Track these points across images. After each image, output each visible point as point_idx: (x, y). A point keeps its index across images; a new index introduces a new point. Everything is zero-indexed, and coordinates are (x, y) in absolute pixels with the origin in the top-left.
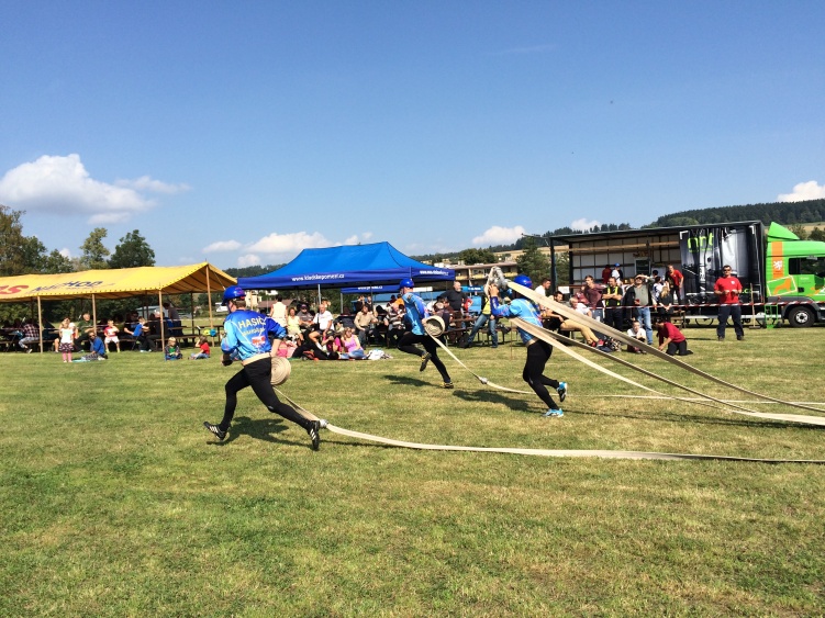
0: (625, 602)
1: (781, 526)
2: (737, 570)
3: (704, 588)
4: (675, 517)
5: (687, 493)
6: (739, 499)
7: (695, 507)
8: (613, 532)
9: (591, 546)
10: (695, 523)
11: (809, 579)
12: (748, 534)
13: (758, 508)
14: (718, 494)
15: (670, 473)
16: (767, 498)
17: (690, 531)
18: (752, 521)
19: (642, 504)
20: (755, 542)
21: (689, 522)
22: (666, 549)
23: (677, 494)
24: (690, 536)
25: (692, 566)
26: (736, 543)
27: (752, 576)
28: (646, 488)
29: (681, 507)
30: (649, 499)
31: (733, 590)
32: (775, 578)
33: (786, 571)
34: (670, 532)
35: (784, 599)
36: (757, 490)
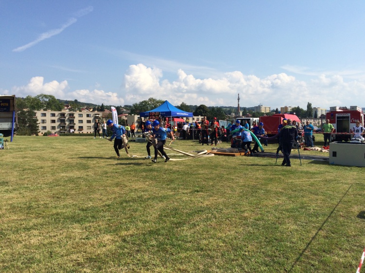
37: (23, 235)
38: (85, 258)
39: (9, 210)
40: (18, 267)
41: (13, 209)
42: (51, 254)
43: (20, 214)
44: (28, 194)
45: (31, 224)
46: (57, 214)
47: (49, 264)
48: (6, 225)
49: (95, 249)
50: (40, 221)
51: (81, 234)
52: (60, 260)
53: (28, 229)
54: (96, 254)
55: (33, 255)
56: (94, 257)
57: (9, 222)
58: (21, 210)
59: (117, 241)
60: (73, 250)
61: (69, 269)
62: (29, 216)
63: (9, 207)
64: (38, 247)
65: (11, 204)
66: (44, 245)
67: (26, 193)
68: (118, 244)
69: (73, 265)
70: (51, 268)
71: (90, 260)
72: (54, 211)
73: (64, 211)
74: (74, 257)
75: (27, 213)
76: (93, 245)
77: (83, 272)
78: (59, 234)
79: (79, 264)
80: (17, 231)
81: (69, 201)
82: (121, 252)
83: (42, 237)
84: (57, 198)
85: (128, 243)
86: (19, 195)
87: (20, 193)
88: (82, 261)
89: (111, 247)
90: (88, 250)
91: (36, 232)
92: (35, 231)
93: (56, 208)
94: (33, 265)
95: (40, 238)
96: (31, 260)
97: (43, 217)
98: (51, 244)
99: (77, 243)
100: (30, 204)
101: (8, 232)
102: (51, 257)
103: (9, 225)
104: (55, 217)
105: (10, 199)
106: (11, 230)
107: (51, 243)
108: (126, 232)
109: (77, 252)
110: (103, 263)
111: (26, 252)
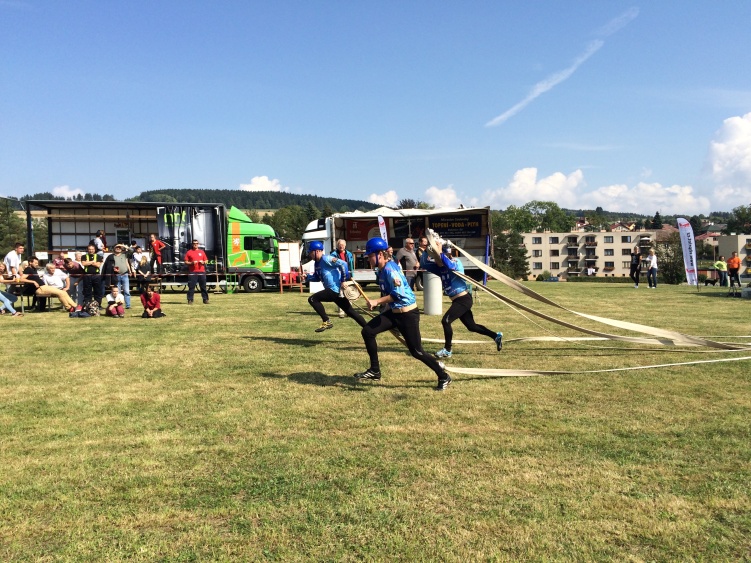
0: (81, 546)
1: (221, 451)
2: (182, 495)
3: (153, 516)
4: (134, 461)
5: (147, 438)
6: (190, 436)
7: (154, 449)
8: (76, 484)
9: (51, 502)
10: (152, 463)
11: (236, 491)
12: (195, 463)
13: (205, 441)
14: (174, 435)
15: (135, 422)
16: (211, 431)
17: (147, 470)
18: (199, 452)
19: (105, 455)
20: (200, 469)
21: (147, 463)
22: (124, 489)
23: (139, 440)
24: (146, 474)
25: (145, 499)
26: (184, 472)
27: (194, 497)
28: (112, 439)
29: (141, 450)
30: (113, 448)
31: (178, 512)
32: (211, 494)
33: (220, 487)
34: (129, 474)
35: (216, 511)
36: (206, 426)
37: (511, 460)
38: (631, 533)
39: (485, 412)
40: (504, 517)
41: (492, 411)
42: (562, 508)
43: (504, 422)
44: (515, 389)
45: (523, 444)
46: (570, 434)
47: (560, 527)
48: (482, 438)
49: (651, 521)
50: (538, 441)
51: (621, 483)
52: (579, 525)
53: (518, 452)
54: (655, 531)
55: (530, 501)
56: (651, 537)
57: (486, 433)
58: (505, 415)
59: (702, 516)
60: (604, 511)
61: (597, 548)
62: (519, 429)
63: (485, 408)
64: (538, 490)
65: (488, 403)
66: (548, 488)
67: (512, 386)
68: (704, 521)
69: (607, 541)
70: (564, 535)
71: (642, 540)
72: (564, 428)
73: (583, 430)
74: (608, 525)
75: (516, 423)
76: (646, 512)
77: (627, 559)
78: (574, 473)
79: (618, 543)
80: (499, 452)
81: (591, 413)
82: (714, 540)
83: (544, 473)
84: (568, 402)
85: (730, 525)
86: (500, 389)
87: (502, 385)
88: (625, 538)
89: (688, 524)
90: (637, 519)
91: (532, 461)
92: (529, 458)
93: (566, 421)
94: (529, 520)
95: (540, 473)
96: (526, 511)
97: (543, 435)
98: (561, 490)
99: (611, 499)
100: (519, 406)
101: (486, 451)
102: (563, 514)
103: (487, 438)
104: (566, 438)
105: (484, 392)
106: (490, 449)
107: (561, 488)
108: (723, 501)
109: (615, 519)
110: (671, 554)
111: (518, 493)
